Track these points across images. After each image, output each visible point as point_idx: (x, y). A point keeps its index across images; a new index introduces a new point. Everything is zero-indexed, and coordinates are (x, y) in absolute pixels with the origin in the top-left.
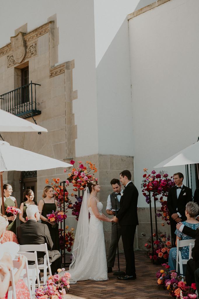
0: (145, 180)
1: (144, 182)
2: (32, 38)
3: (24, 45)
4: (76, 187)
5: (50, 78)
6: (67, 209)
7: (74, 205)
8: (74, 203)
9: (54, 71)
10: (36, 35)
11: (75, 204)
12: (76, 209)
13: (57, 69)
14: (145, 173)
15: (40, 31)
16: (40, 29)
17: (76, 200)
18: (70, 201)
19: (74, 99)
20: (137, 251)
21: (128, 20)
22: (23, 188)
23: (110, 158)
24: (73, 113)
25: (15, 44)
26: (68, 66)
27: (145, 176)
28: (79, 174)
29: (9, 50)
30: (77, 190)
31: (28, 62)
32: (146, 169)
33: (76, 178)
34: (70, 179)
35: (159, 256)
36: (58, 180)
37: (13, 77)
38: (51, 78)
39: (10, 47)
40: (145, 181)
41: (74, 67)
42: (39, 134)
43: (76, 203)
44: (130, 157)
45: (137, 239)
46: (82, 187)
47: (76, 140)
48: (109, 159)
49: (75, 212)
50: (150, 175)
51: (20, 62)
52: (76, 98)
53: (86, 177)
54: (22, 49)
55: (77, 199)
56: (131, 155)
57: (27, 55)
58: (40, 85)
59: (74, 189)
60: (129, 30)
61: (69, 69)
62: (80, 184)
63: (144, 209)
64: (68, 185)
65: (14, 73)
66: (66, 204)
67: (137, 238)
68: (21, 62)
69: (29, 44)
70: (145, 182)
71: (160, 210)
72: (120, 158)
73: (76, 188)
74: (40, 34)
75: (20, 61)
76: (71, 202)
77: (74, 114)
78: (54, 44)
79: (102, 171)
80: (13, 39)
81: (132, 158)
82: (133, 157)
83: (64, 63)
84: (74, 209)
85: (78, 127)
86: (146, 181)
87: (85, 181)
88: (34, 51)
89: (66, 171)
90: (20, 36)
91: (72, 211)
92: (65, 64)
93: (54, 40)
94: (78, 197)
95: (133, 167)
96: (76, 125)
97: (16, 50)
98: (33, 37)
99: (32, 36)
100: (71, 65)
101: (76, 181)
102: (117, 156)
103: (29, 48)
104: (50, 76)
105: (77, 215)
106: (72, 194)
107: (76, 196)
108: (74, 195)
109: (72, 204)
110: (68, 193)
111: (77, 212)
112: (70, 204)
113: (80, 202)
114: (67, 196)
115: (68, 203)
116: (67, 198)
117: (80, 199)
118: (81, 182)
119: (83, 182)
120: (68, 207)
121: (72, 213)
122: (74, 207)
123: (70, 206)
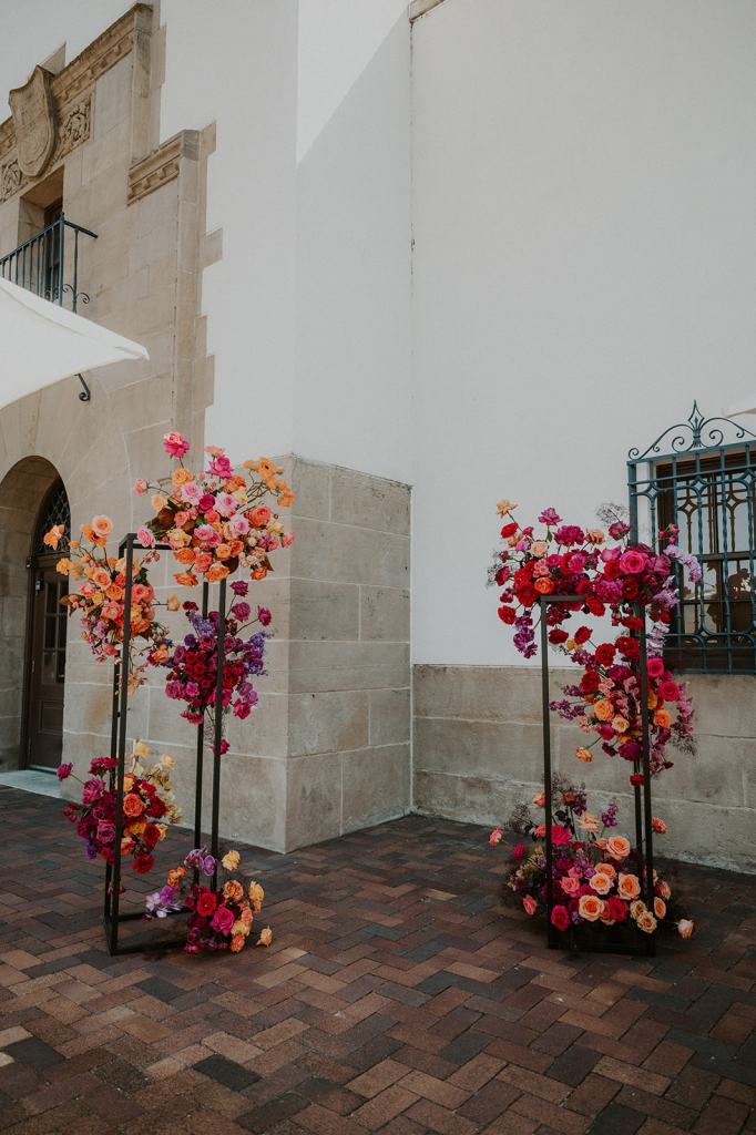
0: (506, 552)
1: (499, 561)
2: (77, 84)
3: (50, 112)
4: (188, 566)
5: (129, 205)
6: (141, 669)
7: (179, 650)
8: (179, 642)
9: (142, 176)
10: (89, 71)
11: (182, 643)
12: (187, 669)
13: (152, 163)
14: (507, 521)
15: (104, 50)
16: (103, 45)
17: (190, 629)
18: (159, 631)
19: (209, 262)
20: (409, 816)
21: (412, 23)
22: (38, 587)
23: (333, 478)
24: (203, 314)
25: (23, 114)
26: (190, 145)
27: (509, 531)
28: (208, 501)
29: (7, 143)
30: (194, 581)
31: (63, 167)
32: (508, 505)
33: (191, 520)
34: (162, 524)
35: (583, 913)
36: (102, 525)
37: (15, 228)
38: (132, 206)
39: (9, 132)
40: (505, 557)
41: (214, 149)
42: (82, 399)
43: (189, 639)
44: (399, 484)
45: (412, 775)
46: (217, 566)
47: (209, 411)
48: (331, 483)
49: (179, 685)
50: (532, 529)
51: (35, 174)
52: (217, 256)
53: (238, 519)
54: (45, 125)
55: (196, 622)
56: (404, 482)
57: (61, 147)
58: (96, 237)
59: (177, 576)
60: (412, 54)
61: (197, 159)
62: (212, 550)
63: (445, 669)
64: (157, 559)
65: (20, 217)
66: (139, 643)
67: (412, 770)
68: (40, 175)
69: (66, 109)
70: (504, 561)
71: (575, 688)
72: (369, 485)
73: (189, 572)
74: (103, 65)
75: (37, 169)
76: (167, 637)
77: (205, 317)
78: (147, 86)
79: (303, 521)
80: (18, 96)
81: (405, 490)
82: (409, 488)
83: (178, 137)
84: (177, 670)
85: (218, 363)
86: (509, 558)
87: (235, 537)
88: (82, 128)
89: (144, 486)
90: (39, 84)
91: (169, 678)
92: (181, 139)
93: (148, 72)
94: (199, 613)
95: (409, 523)
96: (213, 357)
97: (26, 135)
98: (80, 82)
99: (75, 75)
100: (204, 143)
101: (190, 532)
102: (359, 475)
103: (65, 123)
104: (130, 197)
105: (192, 695)
106: (172, 600)
107: (189, 605)
108: (182, 603)
109: (170, 644)
110: (151, 592)
111: (190, 683)
112: (158, 644)
113: (207, 640)
114: (144, 608)
115: (151, 642)
116: (144, 615)
117: (207, 624)
118: (214, 539)
119: (225, 541)
120: (151, 660)
121: (168, 685)
122: (176, 660)
123: (159, 652)
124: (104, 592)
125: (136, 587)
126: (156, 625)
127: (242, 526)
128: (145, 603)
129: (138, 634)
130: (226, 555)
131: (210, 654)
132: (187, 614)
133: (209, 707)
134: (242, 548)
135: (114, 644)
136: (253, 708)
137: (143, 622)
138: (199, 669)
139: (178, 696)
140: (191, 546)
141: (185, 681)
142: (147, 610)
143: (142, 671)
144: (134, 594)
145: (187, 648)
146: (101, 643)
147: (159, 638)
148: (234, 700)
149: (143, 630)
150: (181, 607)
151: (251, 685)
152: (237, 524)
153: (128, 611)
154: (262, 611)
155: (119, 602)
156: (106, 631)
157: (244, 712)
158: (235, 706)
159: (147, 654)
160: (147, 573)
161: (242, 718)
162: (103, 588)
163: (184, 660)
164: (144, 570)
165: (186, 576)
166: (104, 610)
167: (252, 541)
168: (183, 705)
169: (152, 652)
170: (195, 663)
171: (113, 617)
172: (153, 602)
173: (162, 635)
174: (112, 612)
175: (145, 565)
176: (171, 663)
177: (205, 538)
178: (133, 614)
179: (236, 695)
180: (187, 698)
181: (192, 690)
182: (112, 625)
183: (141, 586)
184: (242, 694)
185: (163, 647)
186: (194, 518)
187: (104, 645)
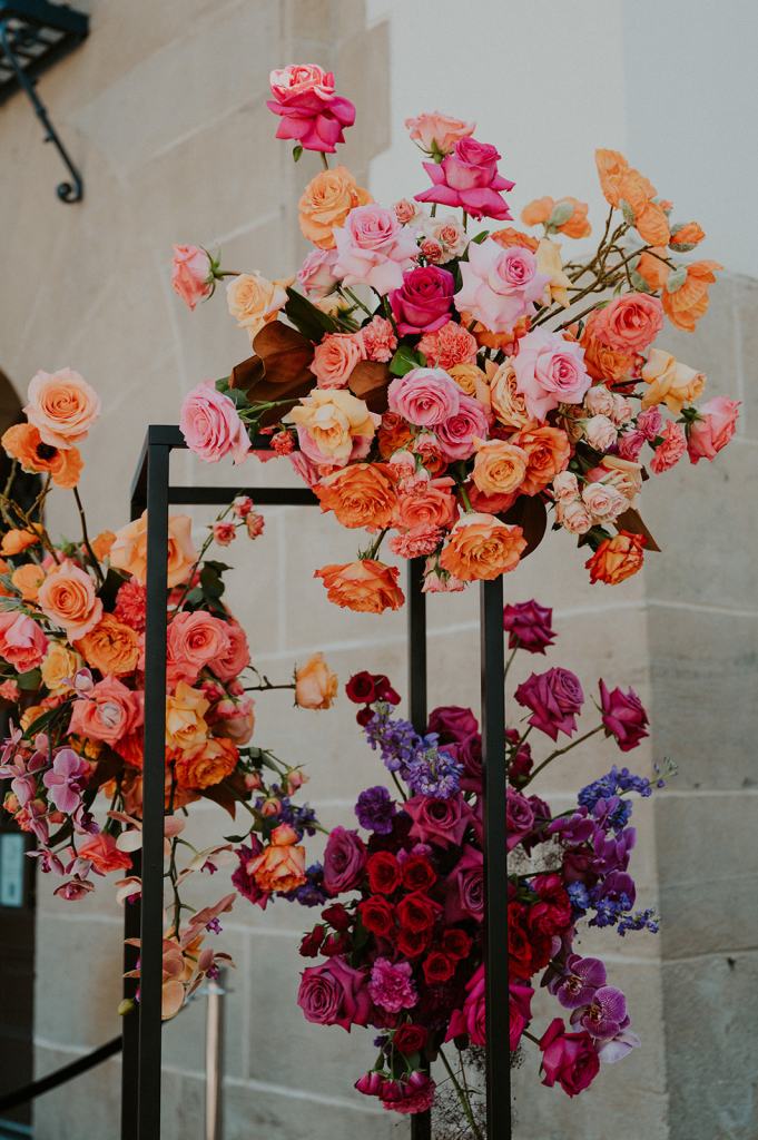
4: (364, 539)
7: (340, 843)
8: (337, 810)
12: (370, 912)
17: (374, 770)
18: (270, 778)
30: (387, 592)
33: (368, 363)
36: (60, 402)
43: (372, 805)
46: (477, 525)
49: (348, 976)
55: (391, 745)
59: (328, 576)
62: (458, 469)
66: (202, 825)
73: (369, 558)
76: (297, 800)
84: (335, 915)
87: (538, 410)
91: (308, 948)
94: (401, 713)
101: (377, 401)
105: (391, 1006)
106: (311, 669)
107: (366, 688)
108: (344, 680)
109: (305, 822)
110: (237, 642)
111: (381, 963)
112: (266, 825)
113: (438, 807)
114: (214, 699)
115: (243, 822)
116: (218, 723)
117: (432, 754)
118: (459, 424)
119: (499, 430)
120: (244, 881)
121: (307, 976)
122: (332, 880)
123: (274, 857)
124: (75, 647)
125: (183, 623)
126: (260, 760)
127: (564, 372)
128: (218, 682)
129: (197, 793)
130: (510, 483)
131: (446, 856)
132: (364, 718)
133: (449, 1047)
134: (563, 454)
135: (114, 829)
136: (609, 1052)
137: (213, 752)
138: (415, 913)
139: (344, 1017)
140: (378, 452)
141: (362, 959)
142: (227, 705)
143: (213, 926)
144: (177, 648)
145: (365, 835)
146: (67, 831)
147: (272, 803)
148: (538, 1027)
149: (215, 779)
150: (342, 691)
151: (597, 967)
152: (545, 363)
153: (157, 711)
154: (612, 701)
155: (130, 680)
156: (86, 787)
157: (576, 1071)
158: (544, 1044)
159: (229, 862)
160: (225, 577)
161: (573, 1089)
162: (76, 633)
163: (358, 881)
164: (215, 569)
165: (360, 572)
166: (80, 710)
167: (598, 431)
168: (361, 1047)
169: (246, 855)
170: (400, 893)
171: (112, 735)
172: (246, 679)
173: (281, 792)
174: (105, 718)
175: (216, 553)
176: (312, 887)
177: (428, 419)
178: (175, 722)
179: (546, 1007)
180: (375, 1016)
181: (387, 989)
182: (110, 764)
183: (201, 616)
184: (567, 999)
185: (284, 833)
186: (383, 355)
187: (82, 840)
